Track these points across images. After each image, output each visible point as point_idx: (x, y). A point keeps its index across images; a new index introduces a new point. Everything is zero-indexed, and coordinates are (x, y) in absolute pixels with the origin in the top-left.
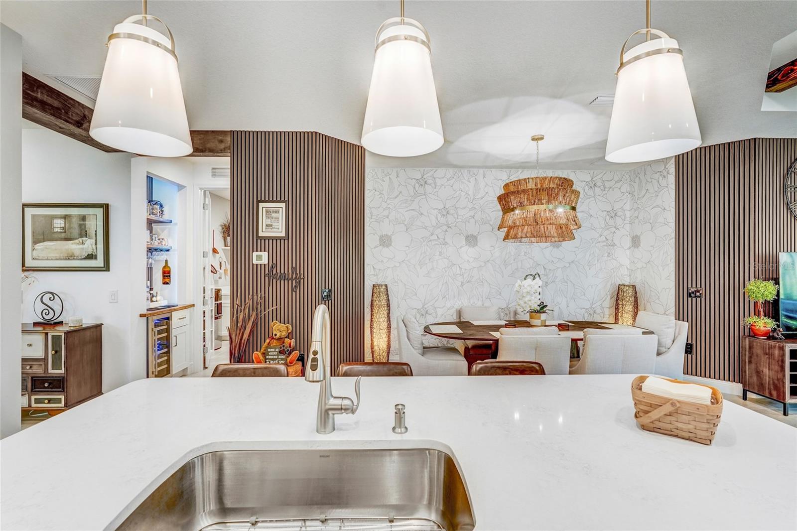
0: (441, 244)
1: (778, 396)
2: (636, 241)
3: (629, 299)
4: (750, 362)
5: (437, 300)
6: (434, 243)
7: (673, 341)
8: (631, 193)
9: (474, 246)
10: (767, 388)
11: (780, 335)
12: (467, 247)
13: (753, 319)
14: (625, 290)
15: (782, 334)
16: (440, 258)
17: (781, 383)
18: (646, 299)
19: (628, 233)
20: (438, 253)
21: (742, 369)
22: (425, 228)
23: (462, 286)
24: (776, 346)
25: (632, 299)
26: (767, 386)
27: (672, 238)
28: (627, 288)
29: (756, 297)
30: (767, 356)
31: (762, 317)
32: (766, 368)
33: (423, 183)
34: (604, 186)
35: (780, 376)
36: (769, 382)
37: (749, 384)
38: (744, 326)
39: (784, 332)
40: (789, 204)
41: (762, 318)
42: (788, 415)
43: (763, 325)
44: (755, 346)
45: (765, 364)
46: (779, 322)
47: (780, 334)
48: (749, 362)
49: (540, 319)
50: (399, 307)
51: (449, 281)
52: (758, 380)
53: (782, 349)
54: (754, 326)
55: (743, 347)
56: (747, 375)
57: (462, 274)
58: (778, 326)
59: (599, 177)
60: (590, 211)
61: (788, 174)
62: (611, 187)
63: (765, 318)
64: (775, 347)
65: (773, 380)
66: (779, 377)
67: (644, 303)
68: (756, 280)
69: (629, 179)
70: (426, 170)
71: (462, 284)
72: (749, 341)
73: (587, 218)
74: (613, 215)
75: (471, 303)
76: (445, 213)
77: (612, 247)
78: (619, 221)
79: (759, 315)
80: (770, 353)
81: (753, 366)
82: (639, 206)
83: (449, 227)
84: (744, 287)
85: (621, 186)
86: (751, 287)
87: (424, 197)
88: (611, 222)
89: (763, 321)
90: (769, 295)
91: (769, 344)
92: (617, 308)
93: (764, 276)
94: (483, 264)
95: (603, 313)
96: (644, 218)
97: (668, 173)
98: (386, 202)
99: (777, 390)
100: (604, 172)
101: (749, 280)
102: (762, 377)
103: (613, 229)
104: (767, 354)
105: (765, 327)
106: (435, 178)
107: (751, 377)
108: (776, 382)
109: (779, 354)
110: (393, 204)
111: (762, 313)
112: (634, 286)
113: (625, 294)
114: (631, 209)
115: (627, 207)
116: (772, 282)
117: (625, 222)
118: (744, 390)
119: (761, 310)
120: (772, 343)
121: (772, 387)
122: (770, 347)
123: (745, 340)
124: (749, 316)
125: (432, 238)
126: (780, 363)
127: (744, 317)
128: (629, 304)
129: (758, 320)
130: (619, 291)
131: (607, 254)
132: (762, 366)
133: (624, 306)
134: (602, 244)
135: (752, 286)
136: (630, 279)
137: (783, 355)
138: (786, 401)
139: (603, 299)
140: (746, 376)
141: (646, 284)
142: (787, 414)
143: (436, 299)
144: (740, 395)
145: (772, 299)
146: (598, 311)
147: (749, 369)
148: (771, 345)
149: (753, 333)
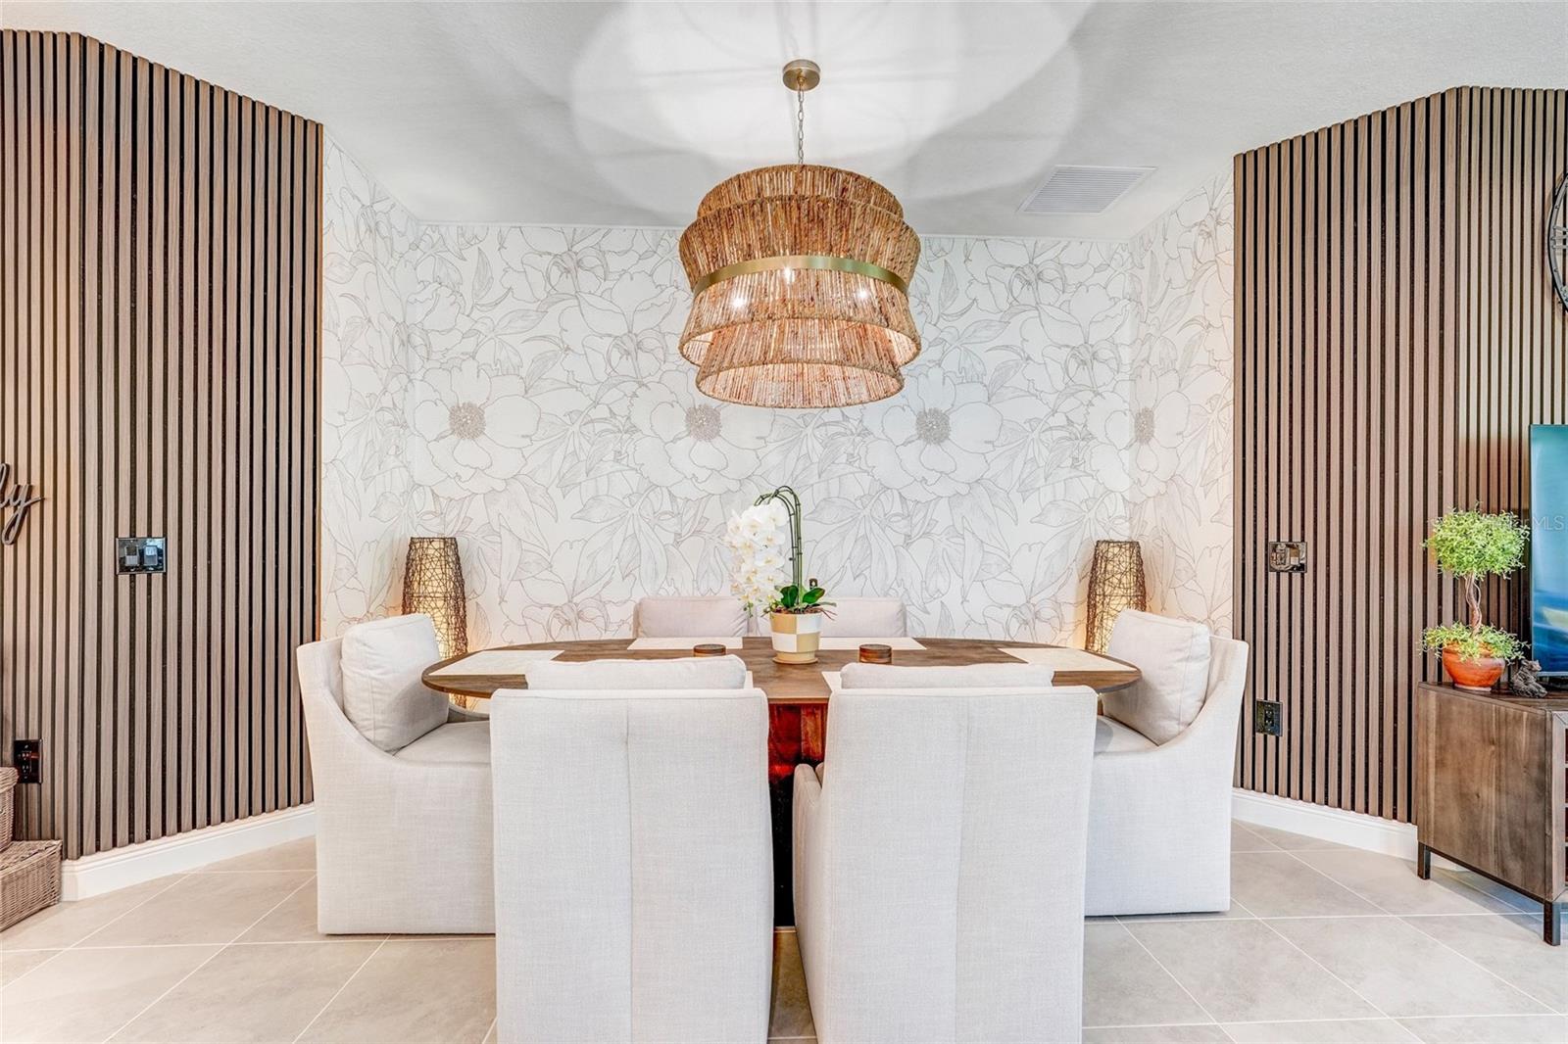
0: (620, 431)
1: (1528, 876)
2: (1144, 427)
3: (1120, 581)
4: (1440, 764)
5: (608, 583)
6: (599, 427)
7: (1204, 702)
8: (1134, 299)
9: (709, 437)
10: (1491, 849)
11: (1533, 685)
12: (691, 440)
13: (1448, 633)
14: (1110, 555)
15: (1540, 680)
16: (618, 467)
17: (1537, 839)
18: (1164, 582)
19: (1127, 406)
20: (611, 456)
21: (1416, 784)
22: (576, 386)
23: (677, 543)
24: (1521, 716)
25: (1128, 580)
26: (1491, 840)
27: (1227, 405)
28: (1116, 550)
29: (1460, 563)
30: (1493, 748)
31: (1478, 626)
32: (1489, 785)
33: (571, 265)
34: (1064, 279)
35: (1534, 812)
36: (1498, 830)
37: (1435, 832)
38: (1425, 655)
39: (1545, 673)
40: (1559, 286)
41: (1477, 630)
42: (1559, 944)
43: (1483, 651)
44: (1455, 715)
45: (1485, 774)
46: (1530, 642)
47: (1532, 679)
48: (1437, 762)
49: (794, 632)
50: (502, 600)
51: (640, 530)
52: (1464, 820)
53: (1543, 727)
54: (1455, 653)
55: (1421, 716)
56: (1432, 802)
57: (676, 512)
58: (1528, 653)
59: (1050, 254)
60: (1025, 343)
61: (1555, 198)
62: (1081, 284)
63: (1486, 629)
64: (1518, 720)
65: (1511, 823)
66: (1529, 818)
67: (1163, 592)
68: (1461, 512)
69: (1130, 260)
70: (579, 232)
71: (678, 540)
72: (1439, 699)
73: (1017, 364)
74: (1086, 356)
75: (703, 588)
76: (631, 346)
77: (1082, 443)
78: (1102, 373)
79: (1468, 622)
80: (1503, 740)
81: (1449, 778)
82: (1152, 330)
83: (642, 385)
84: (1425, 536)
85: (1109, 281)
86: (1445, 534)
87: (576, 302)
88: (1082, 376)
89: (1481, 639)
90: (1500, 558)
91: (1498, 711)
92: (1091, 606)
93: (1483, 502)
94: (734, 486)
95: (1061, 618)
96: (1161, 360)
97: (1218, 223)
98: (468, 316)
99: (1523, 859)
100: (1064, 244)
101: (1440, 514)
102: (1476, 811)
103: (1088, 396)
104: (1493, 744)
105: (1487, 656)
106: (604, 253)
107: (1442, 809)
108: (1520, 831)
109: (1531, 743)
110: (486, 321)
111: (1478, 614)
112: (1134, 545)
113: (1109, 567)
114: (1134, 342)
115: (1125, 335)
116: (1507, 518)
117: (1119, 377)
118: (1421, 846)
119: (1476, 606)
120: (1507, 706)
121: (1508, 849)
122: (1503, 722)
123: (1426, 693)
124: (1440, 622)
125: (595, 414)
126: (1535, 772)
127: (1425, 626)
128: (1120, 593)
129: (1466, 634)
130: (1096, 559)
131: (1069, 462)
132: (1477, 778)
133: (1107, 600)
134: (1057, 434)
135: (1447, 529)
136: (1132, 528)
137: (1546, 747)
138: (1555, 894)
139: (1062, 580)
140: (1428, 804)
141: (1165, 537)
142: (1555, 941)
143: (606, 578)
144: (1410, 859)
145: (1507, 569)
146: (1047, 612)
147: (1436, 784)
148: (1507, 715)
149: (1448, 679)
